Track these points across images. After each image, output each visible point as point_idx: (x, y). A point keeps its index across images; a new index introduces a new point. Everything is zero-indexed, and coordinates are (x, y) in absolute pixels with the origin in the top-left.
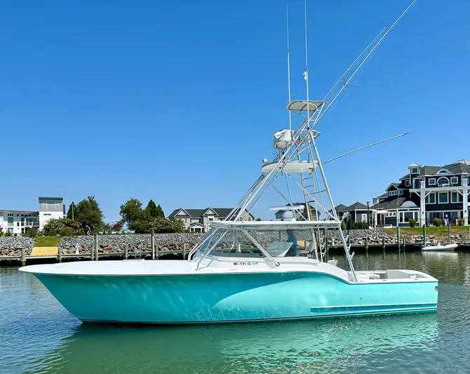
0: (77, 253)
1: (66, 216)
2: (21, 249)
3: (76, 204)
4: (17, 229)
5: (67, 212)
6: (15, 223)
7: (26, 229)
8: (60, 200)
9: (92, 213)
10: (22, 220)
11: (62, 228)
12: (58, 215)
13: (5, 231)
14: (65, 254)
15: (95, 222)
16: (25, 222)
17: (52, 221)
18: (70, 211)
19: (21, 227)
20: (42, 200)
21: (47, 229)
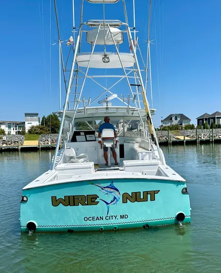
0: (50, 144)
1: (40, 124)
2: (18, 142)
3: (46, 117)
4: (13, 132)
5: (41, 122)
6: (12, 128)
7: (18, 132)
8: (37, 114)
9: (55, 122)
10: (16, 127)
11: (39, 131)
12: (36, 123)
13: (6, 133)
14: (42, 145)
15: (57, 127)
16: (17, 128)
17: (33, 127)
18: (43, 121)
19: (15, 131)
20: (27, 115)
21: (30, 132)
